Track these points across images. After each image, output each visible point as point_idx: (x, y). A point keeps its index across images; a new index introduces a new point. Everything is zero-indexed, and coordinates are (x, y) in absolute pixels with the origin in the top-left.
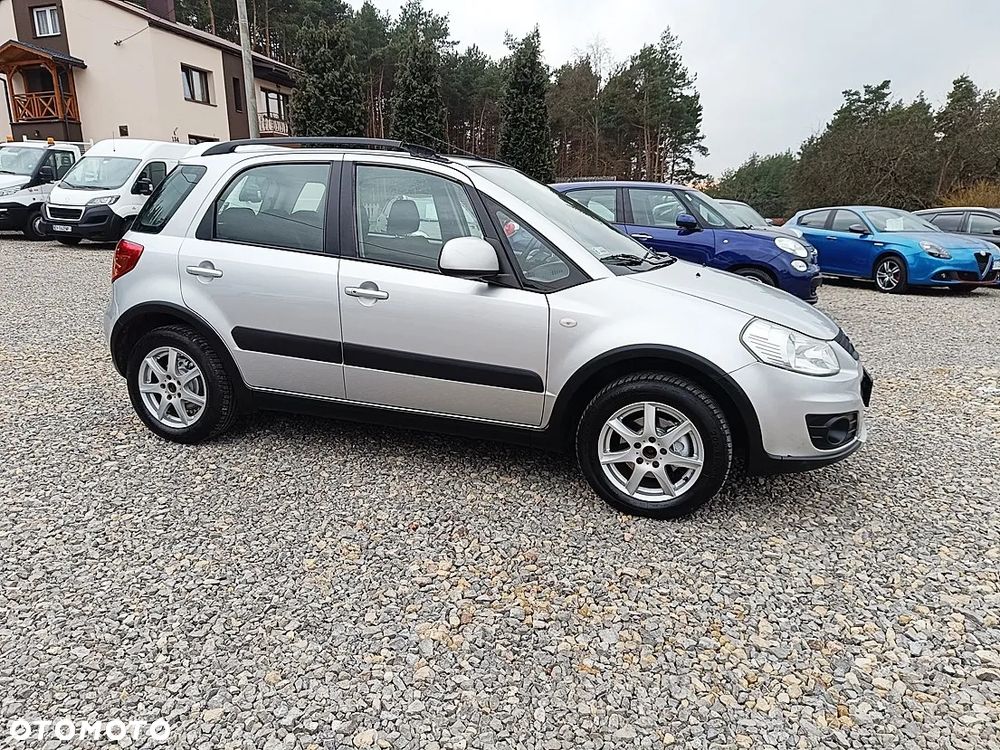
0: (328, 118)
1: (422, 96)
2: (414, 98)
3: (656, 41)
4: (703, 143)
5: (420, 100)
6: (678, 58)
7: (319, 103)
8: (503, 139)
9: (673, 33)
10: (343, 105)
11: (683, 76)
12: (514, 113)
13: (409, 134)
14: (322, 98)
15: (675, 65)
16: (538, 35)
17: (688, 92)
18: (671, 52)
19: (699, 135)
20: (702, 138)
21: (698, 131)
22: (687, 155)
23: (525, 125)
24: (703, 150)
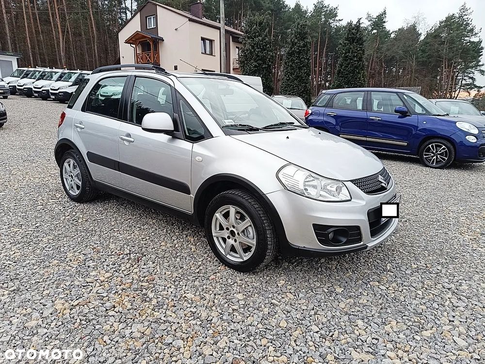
0: (255, 59)
1: (299, 47)
2: (295, 48)
3: (456, 12)
4: (483, 68)
5: (298, 49)
6: (470, 20)
7: (251, 52)
8: (339, 67)
9: (467, 6)
10: (262, 53)
11: (472, 30)
12: (346, 53)
13: (291, 66)
14: (253, 50)
15: (468, 24)
16: (385, 14)
17: (474, 39)
18: (465, 17)
19: (480, 63)
20: (483, 65)
21: (480, 61)
22: (471, 75)
23: (351, 59)
24: (482, 72)
